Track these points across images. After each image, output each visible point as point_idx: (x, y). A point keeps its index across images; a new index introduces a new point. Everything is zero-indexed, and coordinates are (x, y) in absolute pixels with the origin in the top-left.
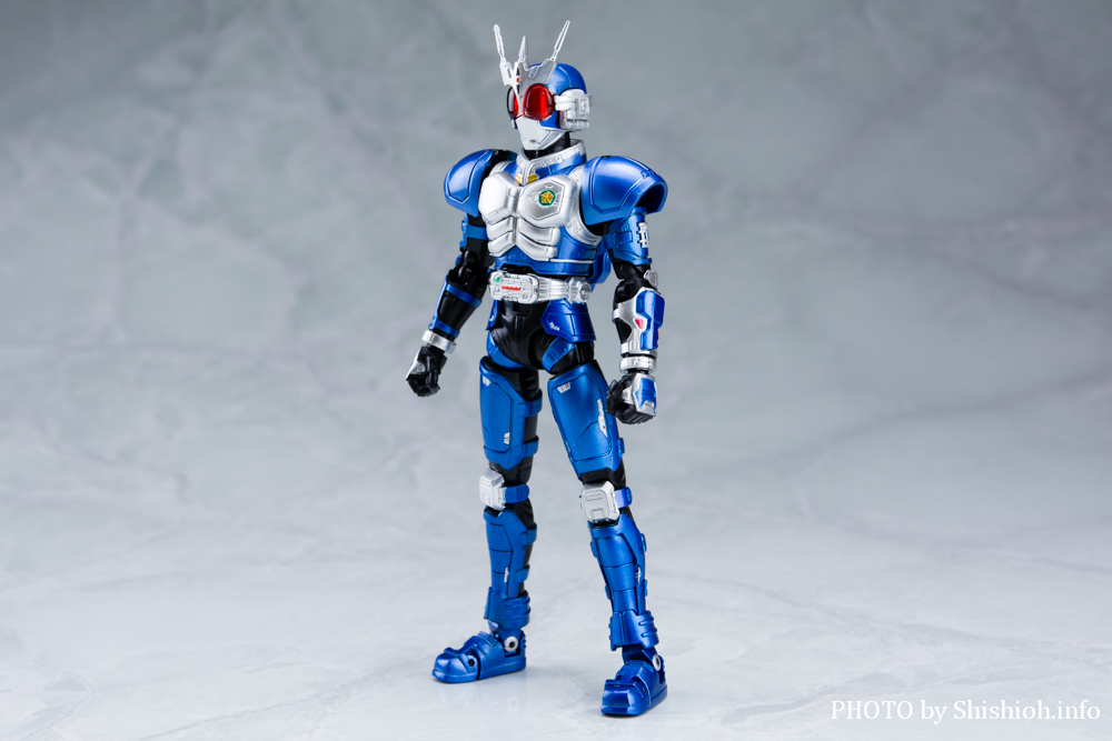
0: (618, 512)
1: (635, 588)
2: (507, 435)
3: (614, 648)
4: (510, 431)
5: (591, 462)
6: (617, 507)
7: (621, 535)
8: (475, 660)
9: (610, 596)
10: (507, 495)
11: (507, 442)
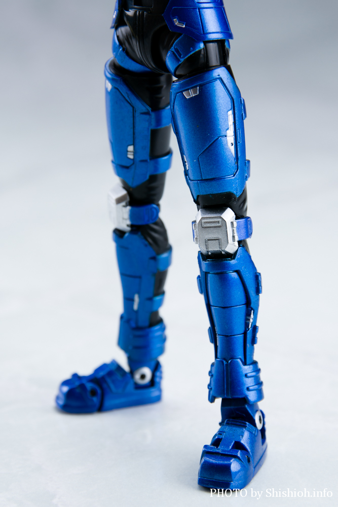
0: (236, 244)
1: (245, 334)
2: (131, 148)
3: (212, 400)
4: (134, 144)
5: (213, 183)
6: (237, 239)
7: (238, 272)
8: (99, 391)
9: (213, 339)
10: (132, 216)
11: (131, 156)
